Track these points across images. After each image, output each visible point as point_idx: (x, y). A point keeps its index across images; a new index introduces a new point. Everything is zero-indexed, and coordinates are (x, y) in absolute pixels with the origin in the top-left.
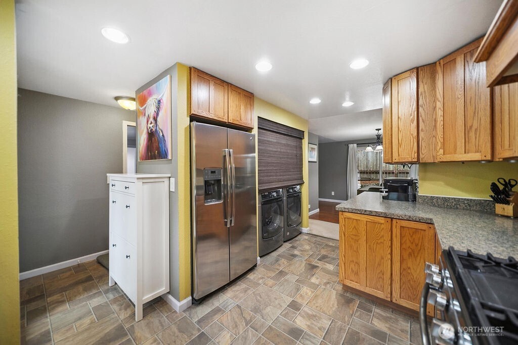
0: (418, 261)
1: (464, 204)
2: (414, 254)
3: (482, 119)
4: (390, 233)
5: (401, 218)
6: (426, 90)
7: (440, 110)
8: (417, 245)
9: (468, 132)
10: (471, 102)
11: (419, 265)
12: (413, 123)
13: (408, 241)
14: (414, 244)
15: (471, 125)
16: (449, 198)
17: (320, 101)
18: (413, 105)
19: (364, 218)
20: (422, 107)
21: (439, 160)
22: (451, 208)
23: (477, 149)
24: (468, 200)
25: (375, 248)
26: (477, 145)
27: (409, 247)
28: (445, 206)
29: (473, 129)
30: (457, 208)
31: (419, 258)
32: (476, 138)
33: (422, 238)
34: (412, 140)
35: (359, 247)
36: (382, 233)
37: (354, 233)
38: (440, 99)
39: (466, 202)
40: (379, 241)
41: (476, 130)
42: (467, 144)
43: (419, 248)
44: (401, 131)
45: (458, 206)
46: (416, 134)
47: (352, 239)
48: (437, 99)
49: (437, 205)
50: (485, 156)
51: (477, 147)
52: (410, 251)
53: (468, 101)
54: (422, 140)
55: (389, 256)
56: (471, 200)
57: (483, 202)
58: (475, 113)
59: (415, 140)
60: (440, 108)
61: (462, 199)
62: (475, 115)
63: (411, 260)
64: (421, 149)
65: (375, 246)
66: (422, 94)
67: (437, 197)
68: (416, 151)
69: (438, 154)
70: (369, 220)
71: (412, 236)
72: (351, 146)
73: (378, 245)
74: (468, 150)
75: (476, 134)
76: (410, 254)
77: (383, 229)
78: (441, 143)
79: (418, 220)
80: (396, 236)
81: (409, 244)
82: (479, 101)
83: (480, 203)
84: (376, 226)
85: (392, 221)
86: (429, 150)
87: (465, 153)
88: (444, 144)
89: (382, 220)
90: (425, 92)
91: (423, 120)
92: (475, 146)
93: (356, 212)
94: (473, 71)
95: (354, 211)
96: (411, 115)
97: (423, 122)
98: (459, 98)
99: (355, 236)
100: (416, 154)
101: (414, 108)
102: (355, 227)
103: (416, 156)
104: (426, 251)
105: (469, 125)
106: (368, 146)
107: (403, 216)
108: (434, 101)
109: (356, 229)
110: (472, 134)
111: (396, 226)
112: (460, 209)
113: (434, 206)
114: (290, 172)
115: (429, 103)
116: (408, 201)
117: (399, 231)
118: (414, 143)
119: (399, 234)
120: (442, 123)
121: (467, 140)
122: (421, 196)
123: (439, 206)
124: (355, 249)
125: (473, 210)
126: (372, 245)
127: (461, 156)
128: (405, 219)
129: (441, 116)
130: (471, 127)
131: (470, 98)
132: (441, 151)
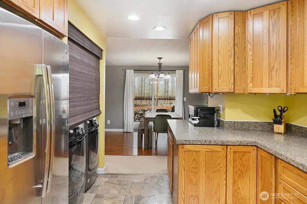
0: (245, 179)
1: (253, 126)
2: (242, 175)
3: (281, 62)
4: (225, 159)
5: (234, 144)
6: (240, 32)
7: (250, 51)
8: (244, 166)
9: (271, 71)
10: (273, 48)
11: (245, 183)
12: (231, 58)
13: (238, 164)
14: (243, 166)
15: (273, 66)
16: (244, 122)
17: (139, 18)
18: (231, 42)
19: (203, 149)
20: (237, 46)
21: (249, 91)
22: (246, 130)
23: (277, 84)
24: (255, 122)
25: (212, 177)
26: (277, 82)
27: (239, 169)
28: (242, 129)
29: (275, 69)
30: (249, 130)
31: (245, 178)
32: (276, 76)
33: (248, 160)
34: (230, 73)
35: (198, 179)
36: (219, 162)
37: (194, 166)
38: (250, 42)
39: (254, 125)
40: (216, 170)
41: (277, 70)
42: (270, 80)
43: (246, 169)
44: (220, 64)
45: (250, 128)
46: (233, 68)
47: (192, 172)
48: (248, 41)
49: (237, 128)
50: (283, 90)
51: (277, 83)
52: (240, 172)
53: (271, 47)
54: (237, 74)
55: (225, 181)
56: (257, 122)
57: (263, 123)
58: (276, 57)
59: (232, 73)
60: (250, 49)
61: (252, 122)
62: (276, 59)
63: (240, 181)
64: (236, 82)
65: (213, 174)
66: (237, 35)
67: (237, 122)
68: (233, 83)
69: (248, 86)
70: (208, 150)
71: (241, 159)
72: (128, 71)
73: (215, 173)
74: (271, 85)
75: (276, 73)
76: (240, 176)
77: (220, 157)
78: (251, 78)
79: (246, 144)
80: (230, 162)
81: (239, 166)
82: (279, 49)
83: (262, 125)
84: (214, 155)
85: (227, 147)
86: (241, 83)
87: (269, 87)
88: (253, 79)
89: (219, 148)
90: (239, 33)
91: (237, 57)
92: (276, 82)
93: (197, 143)
94: (275, 25)
95: (195, 143)
96: (229, 51)
97: (238, 58)
98: (265, 44)
99: (195, 168)
100: (233, 86)
101: (231, 45)
102: (195, 159)
103: (233, 88)
104: (251, 170)
105: (272, 66)
106: (152, 73)
107: (236, 142)
108: (245, 43)
109: (195, 161)
110: (274, 73)
111: (230, 152)
112: (251, 130)
113: (236, 129)
114: (91, 100)
115: (241, 43)
116: (214, 126)
117: (232, 156)
118: (231, 76)
119: (232, 159)
120: (252, 61)
121: (270, 78)
122: (227, 122)
123: (238, 129)
124: (194, 182)
125: (258, 130)
126: (210, 174)
127: (266, 89)
128: (237, 144)
129: (251, 55)
130: (273, 67)
131: (273, 45)
132: (251, 85)
